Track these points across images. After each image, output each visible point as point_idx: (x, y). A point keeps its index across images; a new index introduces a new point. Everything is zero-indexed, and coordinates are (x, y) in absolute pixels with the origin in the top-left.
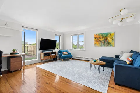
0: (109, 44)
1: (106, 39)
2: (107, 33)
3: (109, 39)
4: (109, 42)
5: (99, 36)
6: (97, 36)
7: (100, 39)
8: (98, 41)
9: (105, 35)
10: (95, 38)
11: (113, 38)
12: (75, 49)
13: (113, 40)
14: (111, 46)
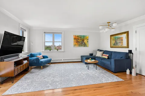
0: (85, 45)
1: (83, 40)
2: (84, 36)
3: (85, 41)
4: (85, 43)
5: (78, 38)
6: (76, 37)
7: (79, 40)
8: (77, 42)
9: (82, 38)
10: (75, 39)
11: (88, 40)
12: (50, 50)
13: (88, 41)
14: (86, 46)
